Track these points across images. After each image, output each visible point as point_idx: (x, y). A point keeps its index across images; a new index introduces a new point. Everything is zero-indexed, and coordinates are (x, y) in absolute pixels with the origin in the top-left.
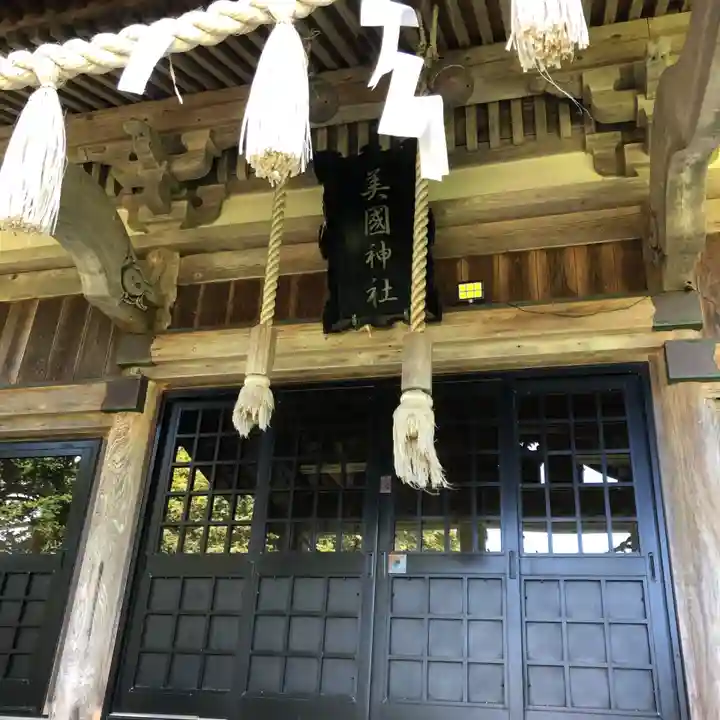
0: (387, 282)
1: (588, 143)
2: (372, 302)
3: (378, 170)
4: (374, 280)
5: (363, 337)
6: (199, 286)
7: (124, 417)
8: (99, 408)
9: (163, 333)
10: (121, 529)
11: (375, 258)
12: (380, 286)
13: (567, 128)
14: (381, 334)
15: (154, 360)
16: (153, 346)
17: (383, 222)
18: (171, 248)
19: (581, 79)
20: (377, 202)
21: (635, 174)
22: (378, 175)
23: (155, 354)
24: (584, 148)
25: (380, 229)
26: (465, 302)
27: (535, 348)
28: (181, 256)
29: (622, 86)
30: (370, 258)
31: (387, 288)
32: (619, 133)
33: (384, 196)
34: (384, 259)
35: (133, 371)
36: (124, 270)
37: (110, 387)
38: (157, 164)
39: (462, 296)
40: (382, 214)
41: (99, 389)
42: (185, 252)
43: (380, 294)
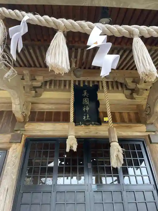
0: (88, 115)
1: (124, 92)
2: (84, 119)
3: (86, 90)
4: (85, 114)
5: (82, 128)
6: (36, 112)
7: (16, 144)
8: (8, 141)
9: (27, 122)
10: (14, 177)
11: (85, 109)
12: (86, 116)
13: (120, 89)
14: (87, 127)
15: (26, 129)
16: (25, 126)
17: (87, 102)
18: (30, 102)
19: (125, 79)
20: (86, 97)
21: (135, 99)
22: (86, 91)
23: (26, 127)
24: (123, 93)
25: (86, 103)
26: (105, 122)
27: (121, 133)
28: (32, 104)
29: (133, 82)
30: (84, 109)
31: (88, 116)
32: (130, 91)
33: (88, 96)
34: (87, 110)
35: (19, 132)
36: (24, 105)
37: (12, 136)
38: (29, 81)
39: (105, 120)
40: (87, 100)
41: (9, 136)
42: (32, 103)
43: (86, 118)
